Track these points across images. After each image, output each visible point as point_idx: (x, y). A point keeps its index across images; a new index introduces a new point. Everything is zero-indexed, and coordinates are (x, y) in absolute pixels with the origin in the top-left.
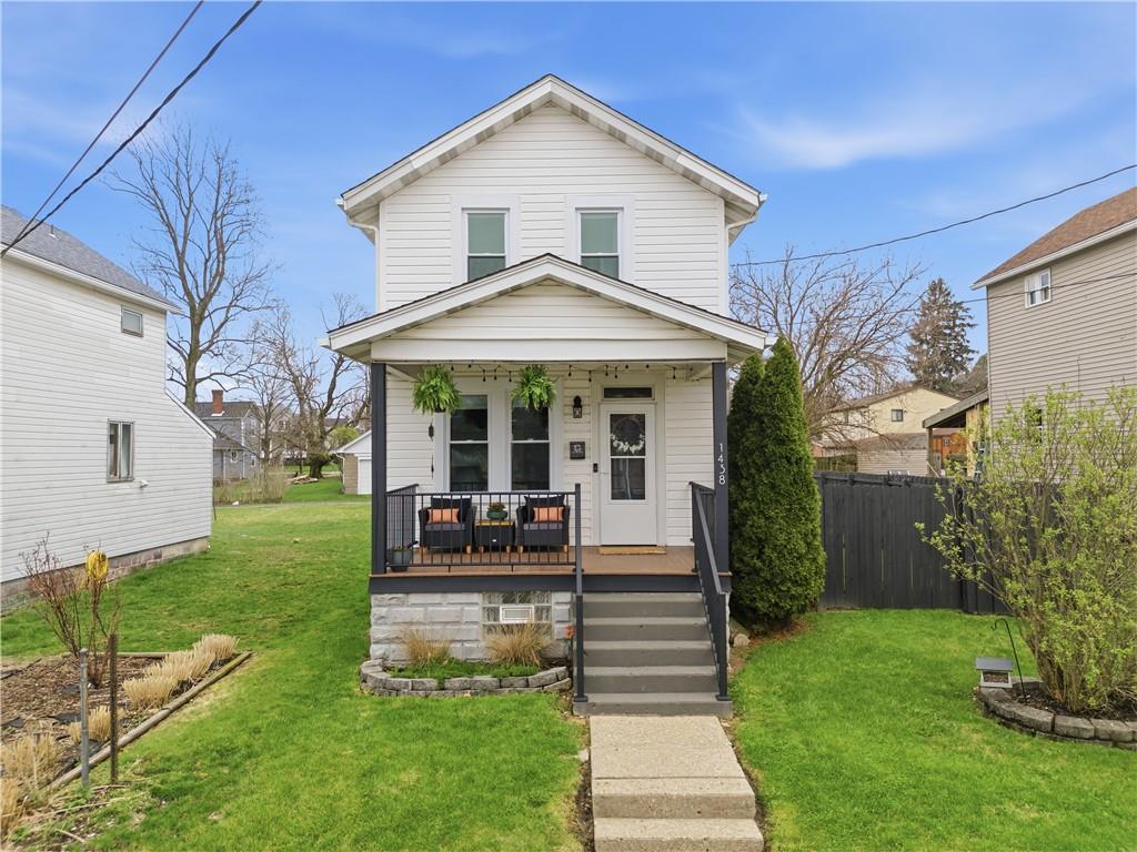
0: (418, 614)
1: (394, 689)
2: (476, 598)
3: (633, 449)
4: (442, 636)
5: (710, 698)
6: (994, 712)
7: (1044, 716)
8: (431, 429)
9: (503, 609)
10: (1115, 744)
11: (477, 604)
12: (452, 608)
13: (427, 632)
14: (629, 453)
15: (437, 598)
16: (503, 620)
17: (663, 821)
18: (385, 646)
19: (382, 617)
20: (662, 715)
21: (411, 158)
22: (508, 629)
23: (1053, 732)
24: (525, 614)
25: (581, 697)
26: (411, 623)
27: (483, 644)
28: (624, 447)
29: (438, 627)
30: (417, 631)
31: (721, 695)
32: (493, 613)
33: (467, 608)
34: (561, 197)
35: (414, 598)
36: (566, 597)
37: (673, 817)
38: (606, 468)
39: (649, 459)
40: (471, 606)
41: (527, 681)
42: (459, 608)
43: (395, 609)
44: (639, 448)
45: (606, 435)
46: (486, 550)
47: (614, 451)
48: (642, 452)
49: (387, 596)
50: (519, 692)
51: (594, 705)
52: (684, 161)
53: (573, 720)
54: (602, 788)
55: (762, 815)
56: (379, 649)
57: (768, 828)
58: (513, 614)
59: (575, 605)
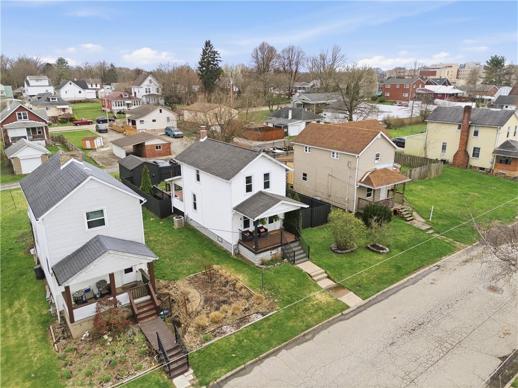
1: (268, 268)
2: (270, 251)
5: (306, 259)
6: (335, 252)
7: (340, 252)
8: (241, 219)
10: (347, 254)
12: (266, 254)
13: (263, 258)
17: (318, 276)
19: (258, 258)
20: (303, 263)
22: (273, 254)
23: (341, 253)
25: (294, 262)
26: (261, 257)
27: (270, 258)
29: (265, 257)
31: (308, 257)
32: (271, 253)
36: (280, 248)
40: (269, 252)
41: (284, 262)
50: (284, 264)
51: (297, 264)
53: (295, 266)
54: (312, 275)
55: (326, 272)
56: (257, 262)
57: (327, 274)
58: (274, 252)
59: (282, 249)
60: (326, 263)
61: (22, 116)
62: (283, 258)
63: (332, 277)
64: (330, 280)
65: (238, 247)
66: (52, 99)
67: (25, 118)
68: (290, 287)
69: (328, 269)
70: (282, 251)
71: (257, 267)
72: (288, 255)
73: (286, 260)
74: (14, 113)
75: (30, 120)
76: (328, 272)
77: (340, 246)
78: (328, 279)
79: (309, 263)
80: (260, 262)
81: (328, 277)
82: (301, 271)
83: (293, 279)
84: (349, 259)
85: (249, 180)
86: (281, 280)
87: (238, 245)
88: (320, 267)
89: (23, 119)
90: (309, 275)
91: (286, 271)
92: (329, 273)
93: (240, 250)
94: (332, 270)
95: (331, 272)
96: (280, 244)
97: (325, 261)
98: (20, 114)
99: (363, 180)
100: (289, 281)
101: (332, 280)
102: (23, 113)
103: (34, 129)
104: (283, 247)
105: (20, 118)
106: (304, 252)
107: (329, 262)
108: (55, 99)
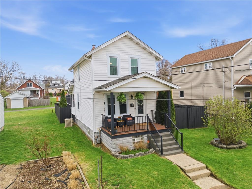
0: (121, 142)
1: (126, 157)
2: (131, 137)
3: (141, 104)
4: (126, 145)
5: (180, 151)
6: (217, 146)
7: (225, 146)
8: (104, 103)
9: (136, 139)
10: (234, 149)
11: (131, 139)
12: (127, 140)
13: (123, 145)
14: (140, 105)
15: (124, 138)
16: (136, 141)
17: (195, 172)
18: (115, 149)
19: (115, 143)
20: (175, 155)
21: (101, 46)
22: (137, 143)
23: (227, 148)
24: (139, 139)
25: (162, 153)
26: (120, 144)
27: (133, 146)
28: (140, 104)
29: (125, 144)
30: (121, 145)
31: (182, 149)
32: (134, 140)
33: (130, 140)
34: (127, 55)
35: (121, 139)
36: (146, 135)
37: (196, 171)
38: (137, 108)
39: (144, 106)
40: (130, 139)
41: (148, 152)
42: (128, 140)
43: (117, 142)
44: (142, 104)
45: (137, 102)
46: (120, 126)
47: (138, 105)
48: (143, 105)
49: (115, 139)
50: (148, 154)
51: (165, 155)
52: (151, 50)
53: (163, 158)
54: (186, 169)
55: (207, 168)
56: (114, 150)
57: (209, 170)
58: (137, 140)
59: (148, 137)
60: (207, 157)
61: (30, 85)
62: (149, 148)
63: (219, 176)
64: (215, 180)
65: (100, 136)
66: (56, 85)
67: (31, 86)
68: (148, 184)
69: (210, 164)
70: (148, 140)
71: (114, 155)
72: (155, 144)
73: (151, 150)
74: (26, 83)
75: (33, 87)
76: (210, 167)
77: (224, 141)
78: (211, 178)
79: (183, 155)
80: (118, 150)
81: (212, 175)
82: (171, 163)
83: (155, 173)
84: (239, 154)
85: (113, 60)
86: (137, 172)
87: (100, 132)
88: (199, 161)
89: (30, 87)
90: (181, 169)
91: (149, 161)
92: (213, 169)
93: (102, 138)
94: (217, 165)
95: (216, 169)
96: (145, 131)
97: (205, 155)
98: (29, 84)
99: (240, 82)
100: (148, 174)
101: (218, 179)
102: (30, 84)
103: (35, 91)
104: (150, 135)
105: (28, 86)
106: (177, 143)
107: (212, 156)
108: (57, 85)
